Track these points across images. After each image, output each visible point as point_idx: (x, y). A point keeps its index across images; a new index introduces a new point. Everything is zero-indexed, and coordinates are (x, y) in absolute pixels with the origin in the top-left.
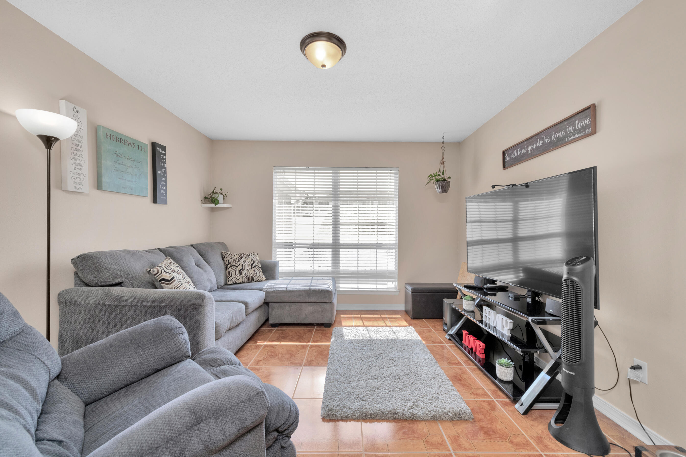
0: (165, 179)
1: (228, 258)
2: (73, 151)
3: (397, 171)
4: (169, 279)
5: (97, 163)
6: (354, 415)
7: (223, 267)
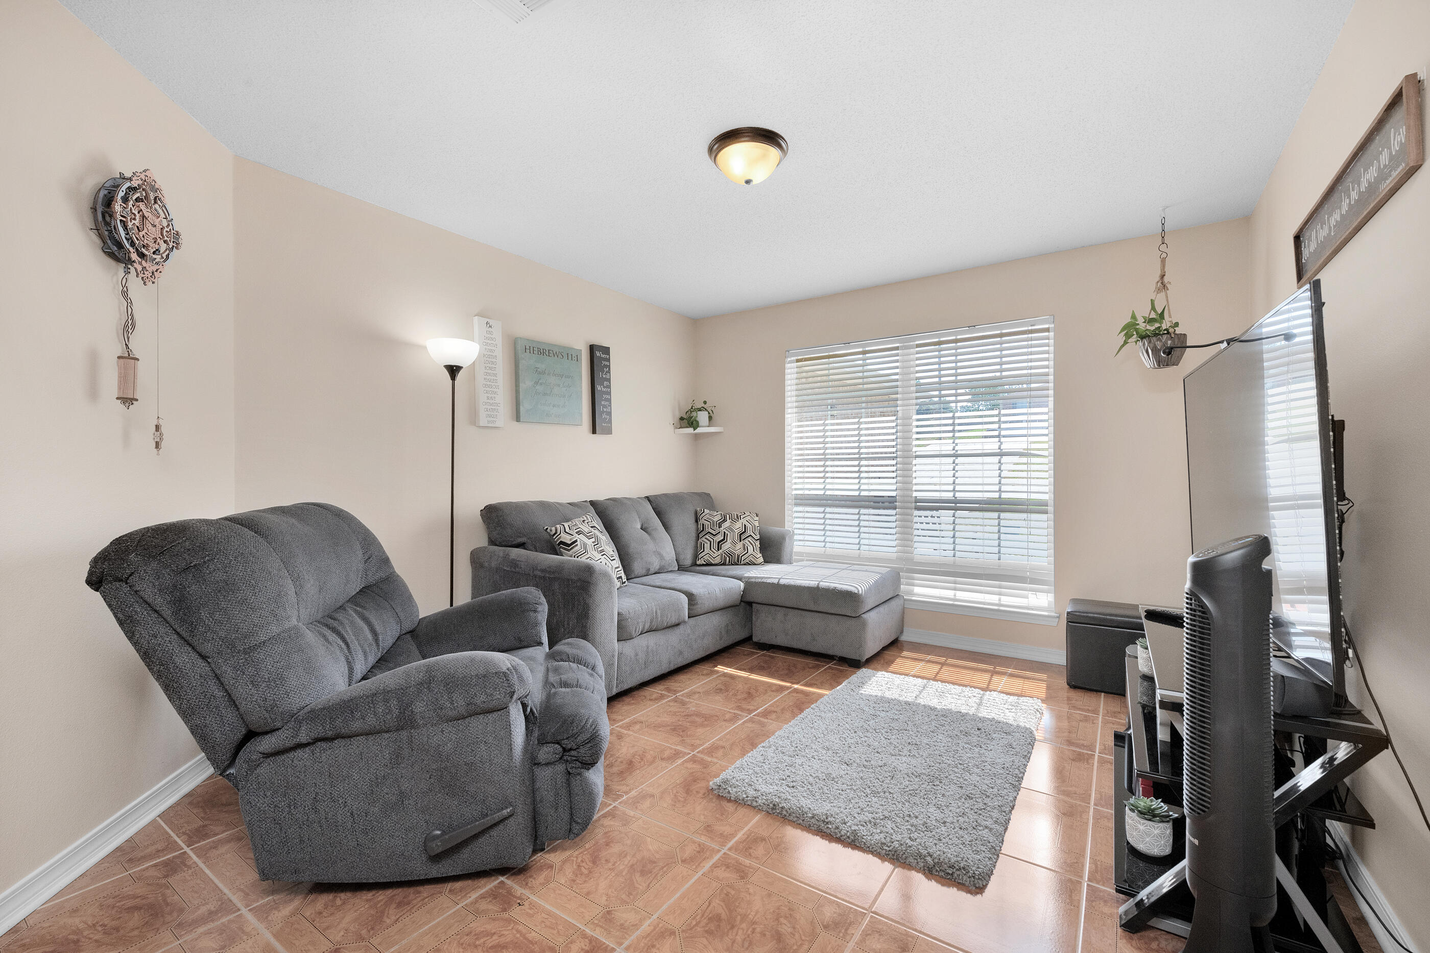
0: (608, 397)
1: (703, 521)
2: (486, 377)
3: (1050, 323)
4: (569, 542)
5: (516, 386)
6: (756, 801)
7: (694, 535)
